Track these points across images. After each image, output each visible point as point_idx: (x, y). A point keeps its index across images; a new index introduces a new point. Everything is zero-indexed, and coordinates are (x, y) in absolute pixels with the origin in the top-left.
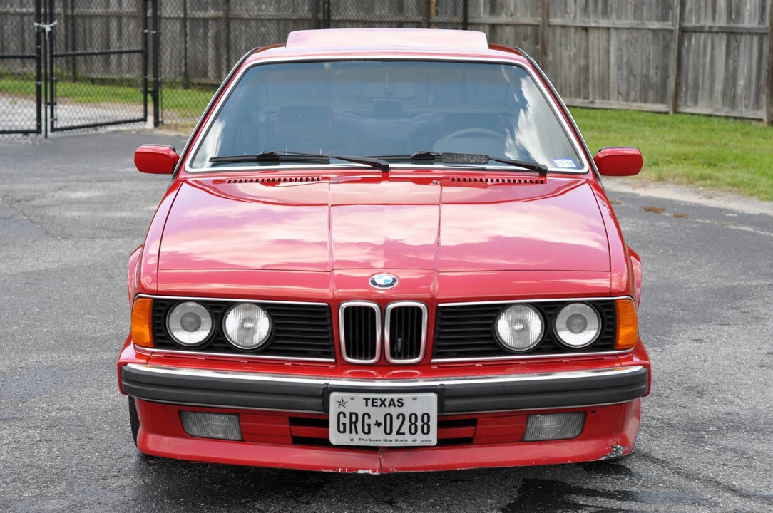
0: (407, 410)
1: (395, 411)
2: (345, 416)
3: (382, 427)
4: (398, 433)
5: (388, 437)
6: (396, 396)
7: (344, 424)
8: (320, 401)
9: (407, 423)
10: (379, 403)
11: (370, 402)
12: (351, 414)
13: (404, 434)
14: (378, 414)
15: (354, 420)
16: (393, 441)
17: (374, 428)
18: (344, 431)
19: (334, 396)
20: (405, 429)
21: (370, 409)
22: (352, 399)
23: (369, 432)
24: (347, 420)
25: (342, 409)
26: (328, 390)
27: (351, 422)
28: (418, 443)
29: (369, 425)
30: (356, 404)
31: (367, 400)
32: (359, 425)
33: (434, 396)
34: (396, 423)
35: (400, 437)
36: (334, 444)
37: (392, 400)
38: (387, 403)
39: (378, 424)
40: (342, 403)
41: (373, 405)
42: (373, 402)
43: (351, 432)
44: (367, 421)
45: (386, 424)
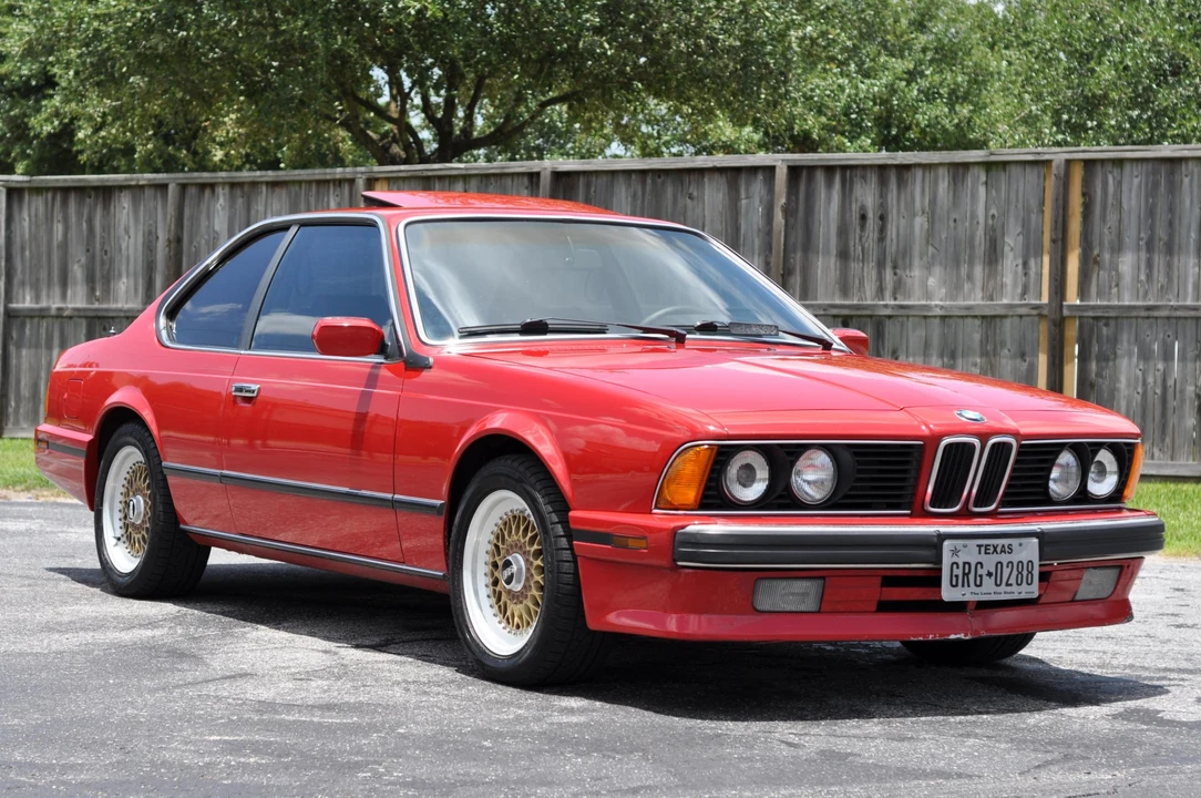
0: (1015, 558)
1: (1005, 558)
2: (958, 567)
3: (993, 578)
4: (1007, 585)
5: (998, 589)
6: (1006, 542)
7: (957, 576)
8: (934, 552)
9: (1015, 572)
10: (992, 549)
11: (983, 549)
12: (965, 563)
13: (1011, 585)
14: (990, 562)
15: (967, 571)
16: (1003, 594)
17: (985, 578)
18: (957, 585)
19: (947, 543)
20: (1013, 579)
21: (983, 558)
22: (965, 546)
23: (981, 585)
24: (958, 572)
25: (955, 559)
26: (943, 537)
27: (964, 574)
28: (1023, 596)
29: (981, 576)
30: (970, 553)
31: (980, 546)
32: (972, 577)
33: (1035, 540)
34: (1006, 571)
35: (1009, 589)
36: (946, 601)
37: (1003, 546)
38: (999, 550)
39: (990, 574)
40: (955, 552)
41: (986, 553)
42: (986, 549)
43: (963, 586)
44: (980, 571)
45: (996, 575)
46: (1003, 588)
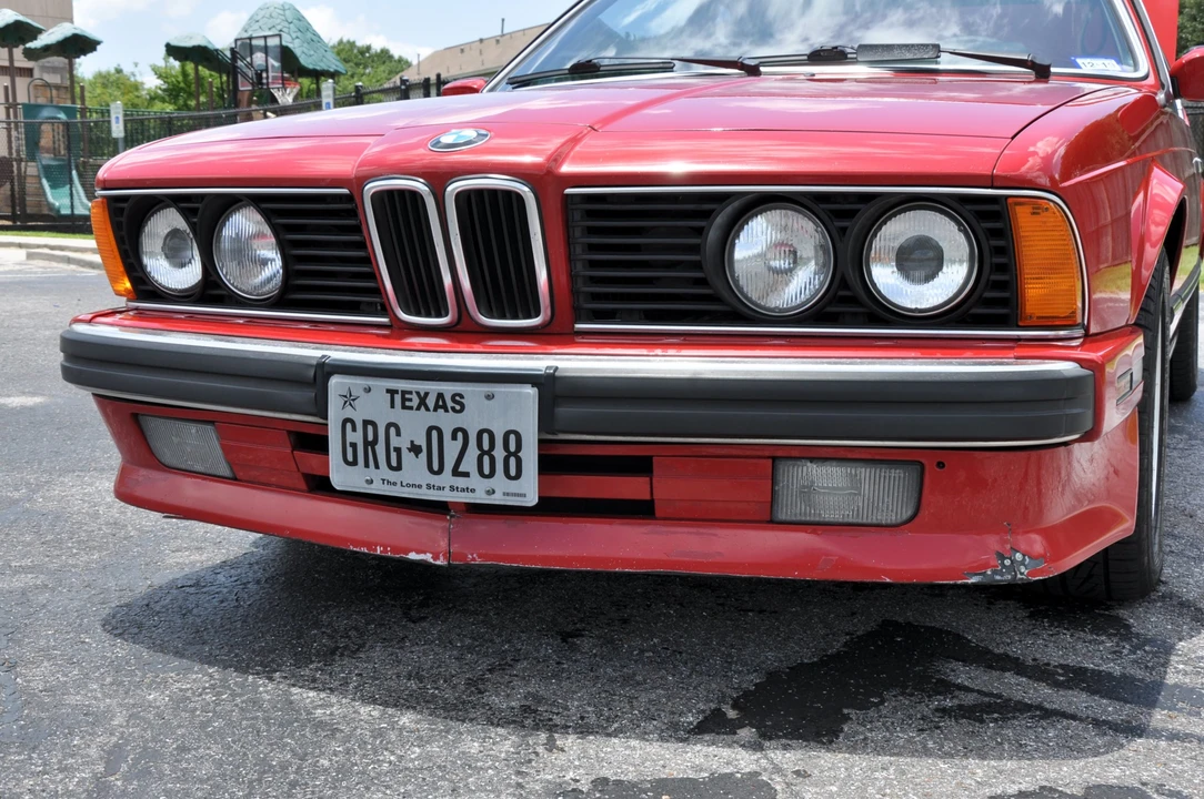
0: (472, 421)
1: (447, 421)
2: (354, 429)
3: (423, 455)
4: (456, 472)
5: (435, 480)
6: (449, 388)
7: (354, 446)
8: (310, 394)
9: (473, 452)
10: (416, 402)
11: (398, 398)
12: (366, 423)
13: (466, 475)
14: (414, 426)
15: (370, 438)
16: (445, 489)
17: (407, 457)
18: (354, 463)
19: (336, 383)
20: (469, 464)
21: (399, 415)
22: (368, 390)
23: (399, 468)
24: (356, 437)
25: (348, 412)
26: (326, 370)
27: (366, 443)
28: (497, 499)
29: (398, 450)
30: (374, 404)
31: (392, 392)
32: (380, 449)
33: (530, 392)
34: (452, 449)
35: (461, 482)
36: (338, 488)
37: (440, 396)
38: (431, 402)
39: (416, 449)
40: (349, 399)
41: (404, 407)
42: (404, 400)
43: (367, 465)
44: (395, 441)
45: (431, 449)
46: (447, 478)
